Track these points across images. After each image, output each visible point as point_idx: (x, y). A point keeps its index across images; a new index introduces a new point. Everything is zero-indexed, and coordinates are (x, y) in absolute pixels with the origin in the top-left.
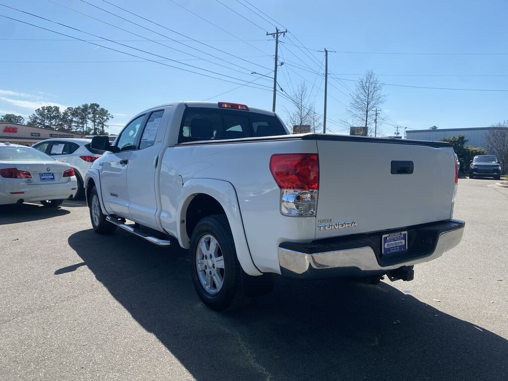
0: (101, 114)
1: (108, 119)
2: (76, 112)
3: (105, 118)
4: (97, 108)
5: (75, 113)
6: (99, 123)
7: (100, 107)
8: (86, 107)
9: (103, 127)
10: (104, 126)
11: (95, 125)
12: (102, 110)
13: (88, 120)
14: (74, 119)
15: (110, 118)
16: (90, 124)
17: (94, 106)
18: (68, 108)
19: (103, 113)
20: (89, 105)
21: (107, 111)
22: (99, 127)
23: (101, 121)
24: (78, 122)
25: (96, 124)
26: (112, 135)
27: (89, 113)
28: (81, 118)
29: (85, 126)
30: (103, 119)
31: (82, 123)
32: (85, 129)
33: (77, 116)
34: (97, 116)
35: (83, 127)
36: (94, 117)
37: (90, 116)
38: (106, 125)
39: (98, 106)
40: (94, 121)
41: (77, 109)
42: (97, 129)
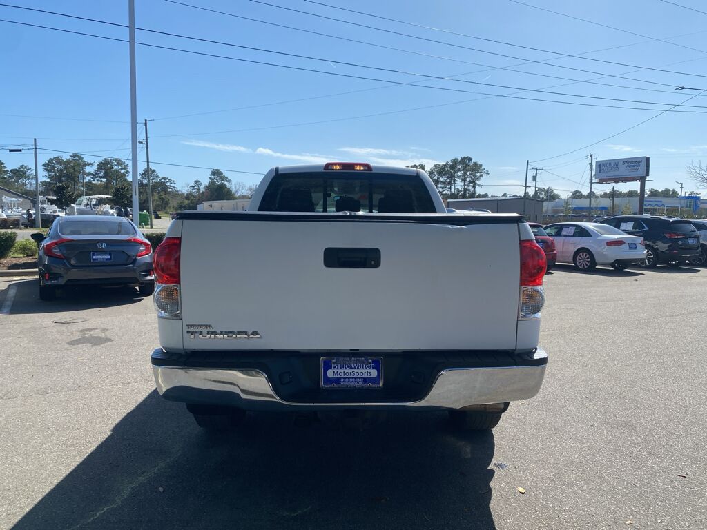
0: (473, 170)
1: (481, 176)
2: (444, 170)
3: (478, 175)
4: (469, 162)
5: (441, 170)
6: (470, 182)
7: (473, 161)
8: (455, 162)
9: (474, 187)
10: (477, 186)
11: (465, 185)
12: (476, 164)
13: (457, 179)
14: (441, 179)
15: (485, 175)
16: (459, 185)
17: (466, 161)
18: (435, 166)
19: (477, 168)
20: (460, 159)
21: (481, 166)
22: (470, 188)
23: (472, 179)
24: (444, 183)
25: (466, 183)
26: (492, 197)
27: (459, 170)
28: (448, 178)
29: (453, 187)
30: (476, 176)
31: (450, 183)
32: (453, 190)
33: (444, 175)
34: (468, 173)
35: (450, 188)
36: (464, 174)
37: (460, 173)
38: (479, 185)
39: (470, 159)
40: (464, 180)
41: (445, 165)
42: (467, 190)
